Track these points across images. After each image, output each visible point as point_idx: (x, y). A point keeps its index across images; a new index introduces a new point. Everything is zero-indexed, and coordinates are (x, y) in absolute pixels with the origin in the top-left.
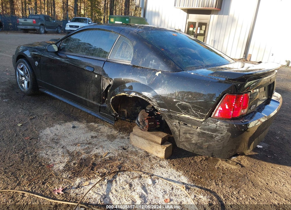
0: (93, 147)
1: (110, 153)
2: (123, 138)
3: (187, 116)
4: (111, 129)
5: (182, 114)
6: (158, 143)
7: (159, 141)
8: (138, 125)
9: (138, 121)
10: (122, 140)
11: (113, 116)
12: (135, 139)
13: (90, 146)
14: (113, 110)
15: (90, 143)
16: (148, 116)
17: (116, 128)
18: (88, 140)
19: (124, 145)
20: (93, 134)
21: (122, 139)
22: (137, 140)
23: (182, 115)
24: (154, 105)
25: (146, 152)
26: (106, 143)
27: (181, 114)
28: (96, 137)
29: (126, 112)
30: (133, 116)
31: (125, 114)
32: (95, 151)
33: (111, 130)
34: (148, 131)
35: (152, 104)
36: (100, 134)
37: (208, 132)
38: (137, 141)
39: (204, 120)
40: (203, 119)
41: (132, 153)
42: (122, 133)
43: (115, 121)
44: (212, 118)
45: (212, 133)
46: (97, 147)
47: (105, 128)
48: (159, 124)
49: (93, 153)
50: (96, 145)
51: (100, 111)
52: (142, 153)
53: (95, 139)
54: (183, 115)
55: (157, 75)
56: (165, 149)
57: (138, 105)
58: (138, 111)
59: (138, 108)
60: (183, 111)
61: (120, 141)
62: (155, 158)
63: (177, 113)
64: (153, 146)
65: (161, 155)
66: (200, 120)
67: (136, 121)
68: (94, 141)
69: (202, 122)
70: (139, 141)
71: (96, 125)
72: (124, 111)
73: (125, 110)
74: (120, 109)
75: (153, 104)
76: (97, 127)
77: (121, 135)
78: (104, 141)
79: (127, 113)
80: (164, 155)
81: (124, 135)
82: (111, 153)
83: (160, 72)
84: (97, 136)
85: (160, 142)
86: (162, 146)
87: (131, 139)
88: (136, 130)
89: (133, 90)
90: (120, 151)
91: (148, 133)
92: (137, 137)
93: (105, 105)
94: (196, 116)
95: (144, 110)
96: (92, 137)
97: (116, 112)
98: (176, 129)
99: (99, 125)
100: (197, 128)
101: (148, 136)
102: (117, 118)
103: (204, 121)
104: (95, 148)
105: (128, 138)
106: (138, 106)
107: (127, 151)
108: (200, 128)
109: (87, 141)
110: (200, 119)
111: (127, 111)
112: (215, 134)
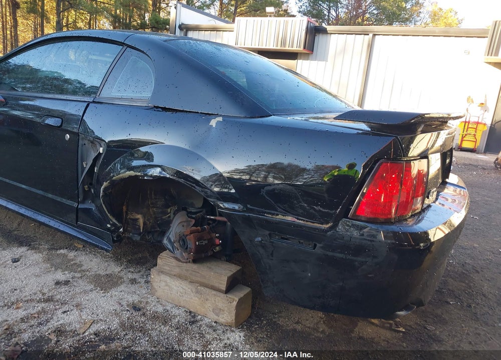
0: (56, 309)
1: (98, 322)
2: (133, 281)
3: (289, 218)
4: (107, 261)
5: (276, 213)
6: (220, 291)
7: (221, 284)
8: (170, 250)
9: (170, 240)
10: (133, 288)
11: (108, 229)
12: (163, 284)
13: (50, 306)
14: (109, 215)
15: (49, 300)
16: (194, 225)
17: (117, 259)
18: (45, 291)
19: (135, 299)
20: (60, 276)
21: (132, 283)
22: (167, 285)
23: (278, 217)
24: (208, 197)
25: (190, 312)
26: (92, 295)
27: (273, 214)
28: (67, 283)
29: (141, 221)
30: (158, 229)
31: (139, 226)
32: (60, 319)
33: (106, 264)
34: (195, 261)
35: (202, 194)
36: (79, 275)
37: (341, 256)
38: (167, 288)
39: (330, 225)
40: (327, 223)
41: (155, 317)
42: (132, 270)
43: (114, 241)
44: (350, 219)
45: (353, 258)
46: (65, 308)
47: (91, 261)
48: (220, 244)
49: (54, 324)
50: (64, 303)
51: (77, 221)
52: (180, 316)
53: (63, 289)
54: (280, 217)
55: (214, 126)
56: (235, 303)
57: (170, 204)
58: (169, 217)
59: (169, 210)
60: (279, 205)
61: (126, 289)
62: (211, 327)
63: (265, 213)
64: (208, 297)
65: (225, 318)
66: (321, 226)
67: (165, 239)
68: (62, 293)
69: (326, 231)
70: (172, 286)
71: (72, 254)
72: (138, 219)
73: (139, 216)
74: (127, 214)
75: (206, 193)
76: (72, 260)
77: (130, 276)
78: (85, 292)
79: (145, 224)
80: (234, 318)
81: (136, 276)
82: (101, 320)
83: (220, 119)
84: (71, 280)
85: (224, 287)
86: (229, 296)
87: (155, 284)
88: (165, 260)
89: (155, 162)
90: (126, 315)
91: (195, 266)
92: (168, 279)
93: (89, 205)
94: (311, 217)
95: (184, 212)
96: (58, 283)
97: (114, 221)
98: (262, 251)
99: (80, 253)
100: (315, 246)
101: (194, 273)
102: (118, 236)
103: (331, 228)
104: (60, 312)
105: (147, 282)
106: (170, 207)
107: (144, 314)
108: (321, 245)
109: (43, 294)
110: (322, 224)
111: (144, 217)
112: (359, 259)
